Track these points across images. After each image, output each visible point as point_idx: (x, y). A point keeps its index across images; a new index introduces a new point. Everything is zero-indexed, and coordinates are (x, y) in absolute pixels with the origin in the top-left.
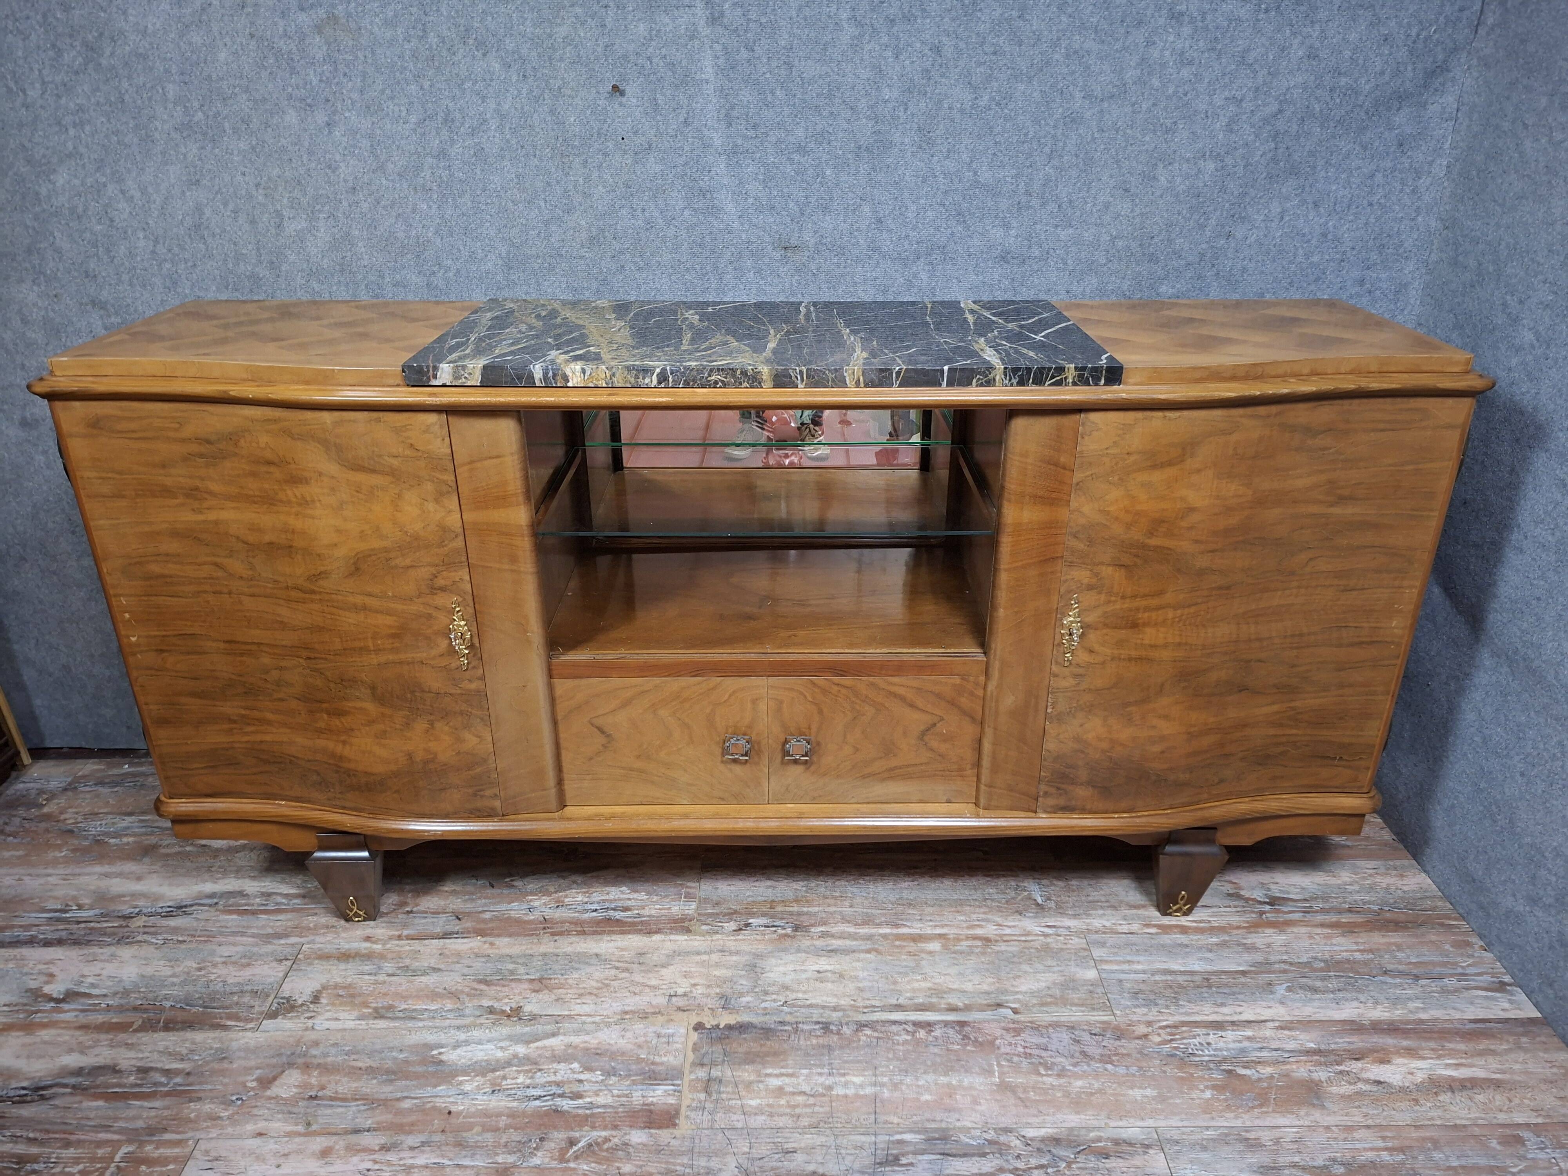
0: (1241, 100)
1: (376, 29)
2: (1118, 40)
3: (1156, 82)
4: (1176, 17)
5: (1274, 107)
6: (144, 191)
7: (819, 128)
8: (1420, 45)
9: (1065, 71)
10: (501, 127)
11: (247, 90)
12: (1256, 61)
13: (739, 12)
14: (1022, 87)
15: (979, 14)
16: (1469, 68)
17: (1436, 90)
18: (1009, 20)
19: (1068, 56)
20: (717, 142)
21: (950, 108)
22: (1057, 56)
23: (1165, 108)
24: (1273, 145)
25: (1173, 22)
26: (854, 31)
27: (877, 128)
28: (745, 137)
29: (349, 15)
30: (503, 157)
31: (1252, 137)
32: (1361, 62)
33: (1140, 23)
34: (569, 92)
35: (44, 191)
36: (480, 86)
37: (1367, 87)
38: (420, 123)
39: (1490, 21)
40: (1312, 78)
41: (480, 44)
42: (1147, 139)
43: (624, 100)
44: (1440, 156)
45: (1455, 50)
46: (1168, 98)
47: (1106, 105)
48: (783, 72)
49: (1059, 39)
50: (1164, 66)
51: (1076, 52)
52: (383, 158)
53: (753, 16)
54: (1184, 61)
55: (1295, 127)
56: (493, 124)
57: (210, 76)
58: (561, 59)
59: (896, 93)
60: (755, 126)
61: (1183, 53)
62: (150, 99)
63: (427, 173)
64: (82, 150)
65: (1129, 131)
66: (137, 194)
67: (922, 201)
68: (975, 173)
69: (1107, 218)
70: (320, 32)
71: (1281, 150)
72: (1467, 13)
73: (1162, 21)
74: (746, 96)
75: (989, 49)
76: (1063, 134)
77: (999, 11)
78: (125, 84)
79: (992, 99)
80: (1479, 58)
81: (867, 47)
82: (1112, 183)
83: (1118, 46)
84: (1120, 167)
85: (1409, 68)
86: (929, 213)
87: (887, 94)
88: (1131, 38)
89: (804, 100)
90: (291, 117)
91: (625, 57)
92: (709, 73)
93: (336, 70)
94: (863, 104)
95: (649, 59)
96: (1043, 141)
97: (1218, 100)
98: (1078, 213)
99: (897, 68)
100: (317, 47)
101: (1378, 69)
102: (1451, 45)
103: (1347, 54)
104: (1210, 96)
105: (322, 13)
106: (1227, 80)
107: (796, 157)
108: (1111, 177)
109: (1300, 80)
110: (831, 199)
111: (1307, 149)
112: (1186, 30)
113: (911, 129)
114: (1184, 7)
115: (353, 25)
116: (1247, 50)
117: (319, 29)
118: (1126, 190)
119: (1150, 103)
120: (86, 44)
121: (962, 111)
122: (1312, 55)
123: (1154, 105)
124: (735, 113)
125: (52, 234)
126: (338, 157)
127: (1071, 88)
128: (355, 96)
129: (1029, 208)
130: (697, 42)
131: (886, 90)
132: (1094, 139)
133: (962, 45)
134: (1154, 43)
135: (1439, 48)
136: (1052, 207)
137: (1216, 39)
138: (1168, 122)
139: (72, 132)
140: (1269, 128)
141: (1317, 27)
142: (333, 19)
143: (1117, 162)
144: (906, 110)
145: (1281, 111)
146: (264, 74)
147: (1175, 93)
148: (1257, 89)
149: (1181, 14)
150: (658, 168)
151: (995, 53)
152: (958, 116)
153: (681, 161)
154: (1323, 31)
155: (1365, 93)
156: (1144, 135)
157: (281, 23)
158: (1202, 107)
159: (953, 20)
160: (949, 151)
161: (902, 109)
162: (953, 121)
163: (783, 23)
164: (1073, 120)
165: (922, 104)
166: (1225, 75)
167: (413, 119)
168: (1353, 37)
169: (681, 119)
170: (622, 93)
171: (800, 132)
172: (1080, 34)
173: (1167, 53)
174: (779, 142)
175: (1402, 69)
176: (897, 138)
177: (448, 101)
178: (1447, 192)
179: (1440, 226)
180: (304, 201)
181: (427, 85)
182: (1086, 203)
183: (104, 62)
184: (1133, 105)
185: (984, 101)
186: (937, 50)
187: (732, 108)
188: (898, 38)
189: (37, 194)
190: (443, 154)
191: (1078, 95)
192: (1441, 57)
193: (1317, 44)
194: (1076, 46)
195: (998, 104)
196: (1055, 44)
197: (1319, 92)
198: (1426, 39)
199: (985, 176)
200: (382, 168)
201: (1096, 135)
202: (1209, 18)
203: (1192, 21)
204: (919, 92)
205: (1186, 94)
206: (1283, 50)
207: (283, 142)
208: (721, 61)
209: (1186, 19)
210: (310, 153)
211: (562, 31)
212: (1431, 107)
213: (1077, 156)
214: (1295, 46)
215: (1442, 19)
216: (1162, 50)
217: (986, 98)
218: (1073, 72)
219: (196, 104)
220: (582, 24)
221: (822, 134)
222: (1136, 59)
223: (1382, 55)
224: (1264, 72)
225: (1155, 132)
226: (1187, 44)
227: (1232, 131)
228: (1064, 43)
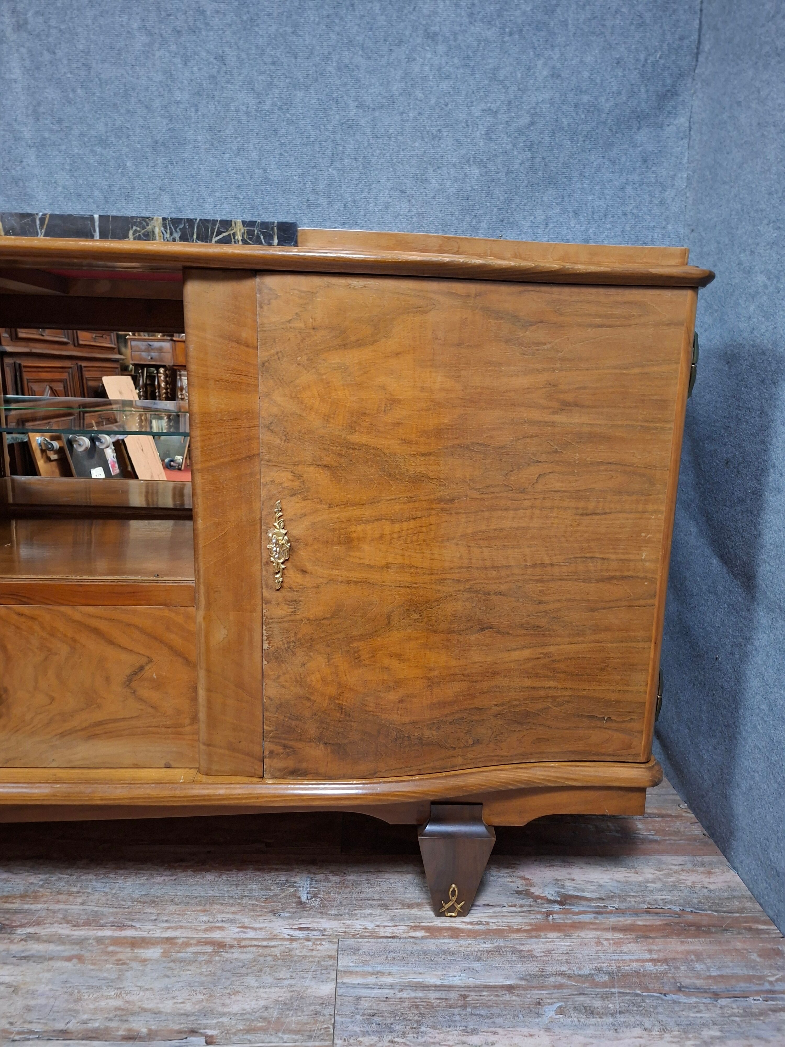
0: (496, 112)
2: (383, 56)
4: (432, 37)
5: (528, 119)
7: (118, 123)
8: (649, 69)
9: (338, 82)
12: (506, 78)
14: (300, 94)
15: (256, 29)
16: (695, 93)
17: (669, 113)
18: (284, 35)
19: (339, 69)
20: (27, 135)
21: (236, 111)
22: (330, 69)
23: (429, 117)
24: (530, 155)
25: (429, 41)
26: (145, 39)
27: (171, 126)
28: (51, 131)
31: (510, 146)
32: (598, 81)
33: (401, 41)
37: (607, 105)
39: (707, 48)
40: (557, 95)
42: (417, 144)
45: (681, 75)
46: (432, 108)
47: (377, 114)
48: (82, 73)
49: (330, 54)
50: (425, 79)
51: (347, 66)
54: (442, 75)
55: (548, 139)
59: (186, 96)
60: (60, 121)
61: (440, 69)
65: (399, 138)
67: (217, 194)
68: (265, 171)
69: (388, 218)
71: (538, 160)
72: (686, 42)
73: (419, 40)
74: (50, 93)
75: (269, 60)
76: (342, 139)
77: (274, 27)
79: (274, 104)
80: (703, 82)
81: (158, 54)
82: (389, 185)
83: (383, 62)
84: (395, 171)
85: (643, 90)
86: (225, 206)
87: (178, 96)
88: (394, 55)
89: (103, 99)
94: (157, 103)
96: (324, 144)
97: (477, 111)
98: (362, 212)
99: (187, 74)
101: (615, 89)
102: (676, 71)
103: (586, 74)
104: (468, 108)
106: (482, 94)
107: (98, 149)
108: (388, 179)
109: (547, 96)
110: (133, 188)
111: (561, 160)
112: (442, 49)
113: (203, 128)
114: (437, 28)
116: (497, 69)
118: (402, 191)
119: (416, 112)
121: (248, 113)
122: (555, 75)
123: (420, 114)
124: (42, 109)
127: (345, 98)
129: (317, 206)
131: (178, 92)
132: (370, 144)
133: (244, 56)
134: (414, 59)
135: (666, 73)
136: (338, 206)
137: (468, 57)
138: (434, 130)
140: (524, 138)
141: (557, 50)
143: (393, 165)
144: (197, 110)
145: (533, 123)
147: (437, 103)
148: (510, 103)
149: (436, 34)
151: (274, 63)
152: (244, 118)
154: (562, 54)
155: (607, 111)
156: (414, 142)
158: (462, 117)
159: (234, 33)
160: (238, 149)
161: (193, 110)
162: (239, 122)
164: (350, 127)
165: (212, 106)
166: (479, 89)
168: (589, 59)
171: (101, 128)
172: (349, 50)
173: (427, 68)
174: (82, 135)
175: (636, 90)
176: (190, 135)
182: (369, 203)
184: (401, 114)
185: (267, 106)
186: (221, 59)
187: (39, 104)
188: (185, 47)
191: (352, 104)
192: (669, 81)
193: (558, 65)
194: (346, 61)
195: (280, 109)
196: (327, 58)
197: (565, 108)
198: (654, 63)
199: (275, 174)
201: (371, 141)
202: (460, 37)
203: (446, 40)
204: (208, 96)
205: (447, 105)
206: (529, 69)
208: (27, 63)
209: (440, 38)
212: (668, 129)
213: (356, 159)
214: (539, 67)
215: (665, 46)
216: (422, 65)
217: (268, 102)
218: (345, 84)
221: (120, 129)
222: (400, 73)
223: (616, 76)
224: (514, 88)
225: (423, 138)
226: (443, 61)
227: (491, 139)
228: (335, 57)
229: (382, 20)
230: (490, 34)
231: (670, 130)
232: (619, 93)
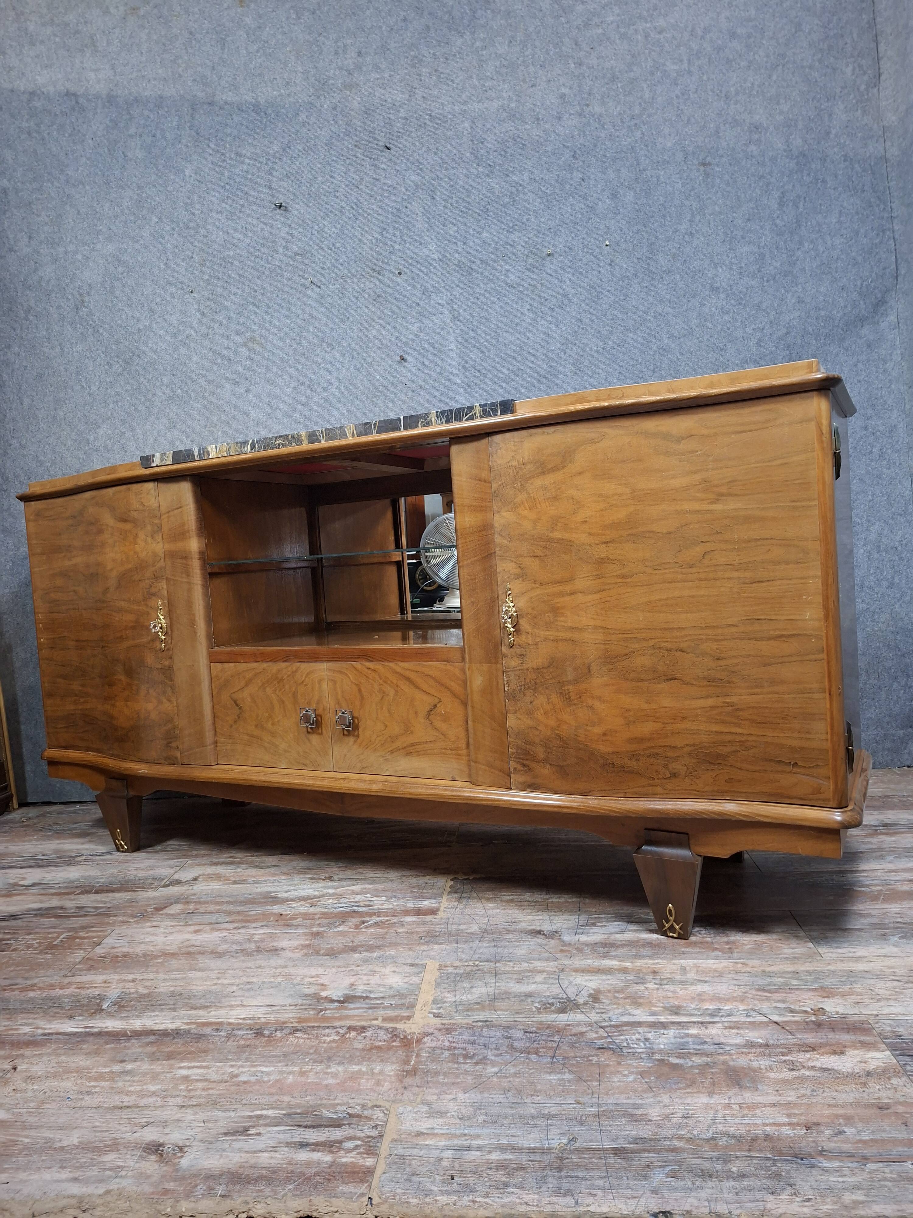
0: (763, 329)
1: (275, 342)
2: (684, 306)
3: (710, 325)
4: (715, 290)
5: (784, 331)
6: (144, 435)
7: (516, 367)
8: (864, 289)
9: (655, 324)
10: (339, 387)
11: (205, 376)
12: (767, 307)
13: (468, 313)
14: (631, 335)
16: (898, 300)
17: (882, 314)
18: (618, 302)
19: (655, 317)
20: (459, 382)
21: (590, 350)
22: (649, 318)
23: (718, 338)
24: (788, 352)
25: (714, 293)
26: (532, 316)
27: (549, 365)
28: (475, 377)
29: (261, 336)
30: (340, 402)
31: (774, 348)
32: (830, 301)
33: (695, 295)
34: (376, 363)
35: (92, 439)
36: (329, 366)
37: (838, 315)
38: (295, 388)
39: (903, 272)
40: (803, 313)
41: (329, 345)
43: (406, 364)
44: (895, 349)
45: (887, 291)
46: (718, 332)
47: (682, 340)
48: (494, 340)
49: (649, 309)
50: (713, 315)
51: (660, 314)
52: (274, 407)
53: (475, 314)
54: (724, 311)
55: (799, 341)
56: (335, 385)
57: (186, 370)
58: (373, 347)
59: (558, 345)
60: (480, 371)
61: (722, 308)
62: (154, 385)
63: (298, 414)
64: (115, 415)
66: (141, 437)
70: (246, 345)
72: (888, 271)
73: (707, 293)
74: (474, 355)
75: (610, 318)
77: (612, 298)
78: (142, 379)
79: (614, 343)
80: (903, 293)
81: (540, 323)
83: (684, 308)
85: (862, 302)
88: (691, 304)
89: (507, 354)
90: (227, 389)
91: (407, 342)
92: (453, 346)
93: (253, 363)
94: (540, 352)
95: (420, 342)
97: (749, 330)
99: (558, 332)
100: (244, 352)
101: (842, 305)
102: (883, 288)
103: (821, 298)
104: (743, 329)
105: (247, 336)
106: (752, 319)
107: (504, 384)
109: (796, 314)
112: (722, 296)
113: (569, 363)
114: (719, 284)
115: (263, 341)
116: (760, 303)
117: (245, 344)
119: (708, 336)
120: (125, 361)
121: (598, 351)
122: (800, 301)
123: (711, 337)
124: (468, 365)
125: (92, 461)
126: (250, 408)
127: (660, 333)
128: (262, 376)
130: (445, 331)
131: (553, 345)
132: (678, 359)
133: (593, 317)
134: (705, 305)
135: (877, 291)
137: (741, 298)
138: (721, 345)
139: (111, 406)
141: (800, 286)
142: (253, 338)
144: (565, 354)
145: (788, 333)
146: (215, 368)
147: (722, 329)
148: (771, 322)
149: (718, 288)
150: (426, 398)
151: (613, 319)
152: (595, 354)
153: (438, 394)
154: (803, 288)
155: (838, 318)
156: (708, 354)
157: (226, 342)
158: (740, 335)
159: (587, 305)
161: (563, 353)
162: (593, 357)
163: (492, 316)
164: (664, 350)
165: (574, 350)
166: (750, 316)
167: (292, 386)
168: (822, 289)
169: (438, 371)
170: (405, 361)
171: (505, 371)
172: (661, 304)
173: (713, 309)
174: (494, 377)
175: (857, 303)
176: (561, 369)
177: (311, 375)
178: (905, 368)
179: (906, 387)
180: (230, 432)
181: (300, 367)
183: (133, 368)
184: (698, 338)
185: (610, 345)
186: (580, 321)
187: (466, 362)
188: (557, 317)
189: (88, 440)
190: (307, 403)
191: (665, 337)
192: (879, 295)
193: (802, 295)
194: (660, 311)
195: (618, 346)
196: (647, 312)
197: (809, 320)
198: (867, 286)
200: (273, 412)
202: (734, 288)
203: (725, 290)
204: (572, 344)
205: (728, 329)
206: (782, 300)
207: (222, 401)
208: (459, 339)
209: (721, 290)
210: (235, 407)
211: (374, 332)
214: (789, 298)
215: (874, 274)
216: (710, 307)
217: (611, 343)
218: (660, 325)
219: (178, 386)
220: (384, 328)
221: (518, 371)
222: (695, 314)
223: (843, 297)
224: (773, 313)
225: (714, 351)
226: (724, 303)
227: (760, 346)
228: (652, 310)
229: (681, 284)
230: (754, 283)
231: (884, 325)
232: (846, 307)
